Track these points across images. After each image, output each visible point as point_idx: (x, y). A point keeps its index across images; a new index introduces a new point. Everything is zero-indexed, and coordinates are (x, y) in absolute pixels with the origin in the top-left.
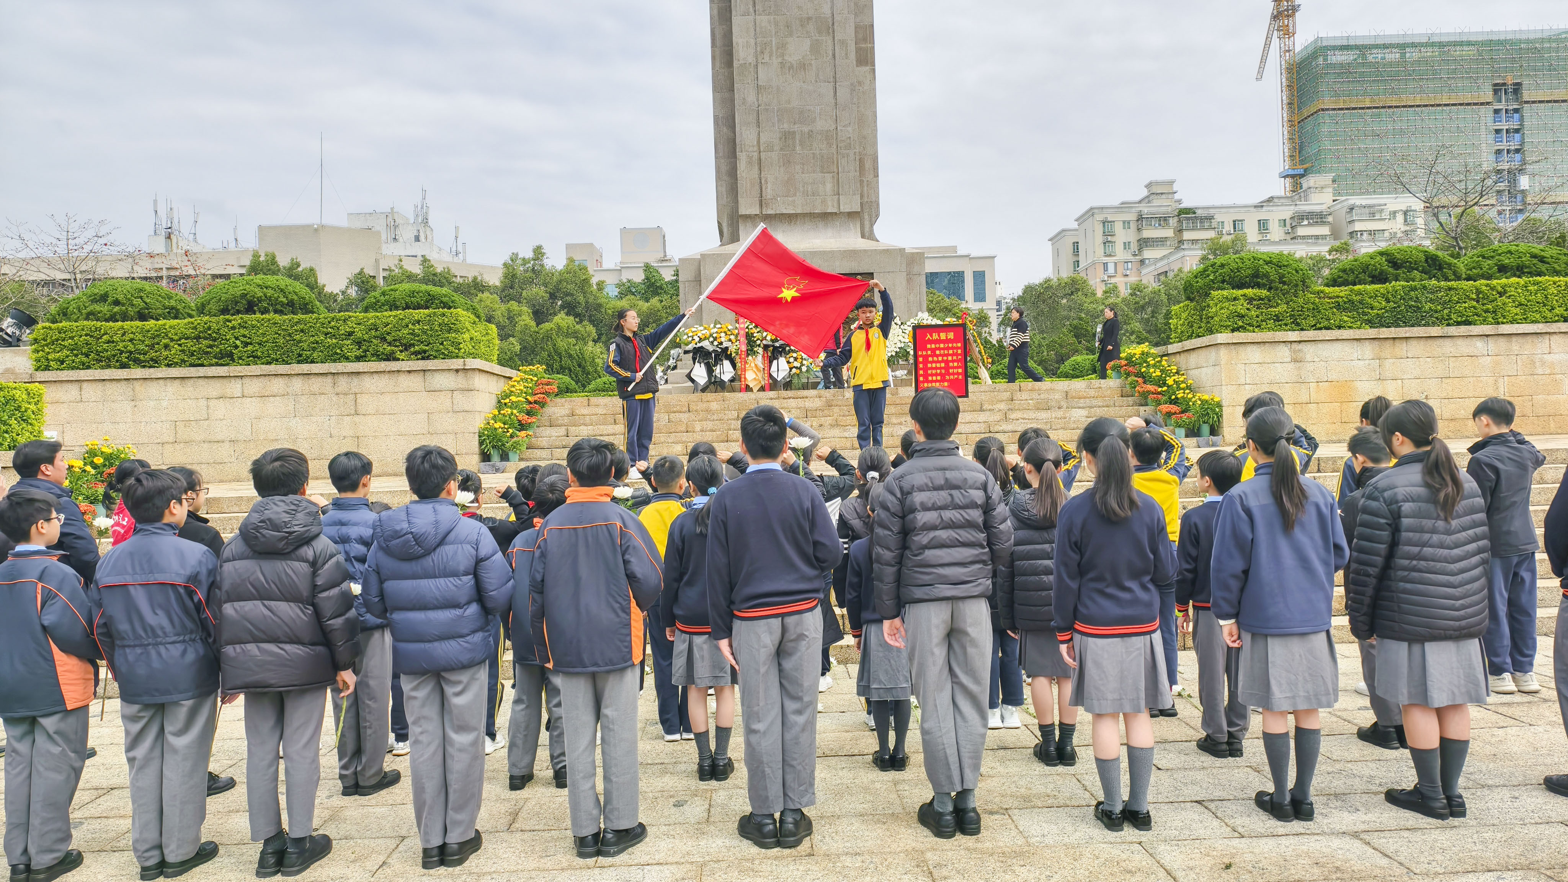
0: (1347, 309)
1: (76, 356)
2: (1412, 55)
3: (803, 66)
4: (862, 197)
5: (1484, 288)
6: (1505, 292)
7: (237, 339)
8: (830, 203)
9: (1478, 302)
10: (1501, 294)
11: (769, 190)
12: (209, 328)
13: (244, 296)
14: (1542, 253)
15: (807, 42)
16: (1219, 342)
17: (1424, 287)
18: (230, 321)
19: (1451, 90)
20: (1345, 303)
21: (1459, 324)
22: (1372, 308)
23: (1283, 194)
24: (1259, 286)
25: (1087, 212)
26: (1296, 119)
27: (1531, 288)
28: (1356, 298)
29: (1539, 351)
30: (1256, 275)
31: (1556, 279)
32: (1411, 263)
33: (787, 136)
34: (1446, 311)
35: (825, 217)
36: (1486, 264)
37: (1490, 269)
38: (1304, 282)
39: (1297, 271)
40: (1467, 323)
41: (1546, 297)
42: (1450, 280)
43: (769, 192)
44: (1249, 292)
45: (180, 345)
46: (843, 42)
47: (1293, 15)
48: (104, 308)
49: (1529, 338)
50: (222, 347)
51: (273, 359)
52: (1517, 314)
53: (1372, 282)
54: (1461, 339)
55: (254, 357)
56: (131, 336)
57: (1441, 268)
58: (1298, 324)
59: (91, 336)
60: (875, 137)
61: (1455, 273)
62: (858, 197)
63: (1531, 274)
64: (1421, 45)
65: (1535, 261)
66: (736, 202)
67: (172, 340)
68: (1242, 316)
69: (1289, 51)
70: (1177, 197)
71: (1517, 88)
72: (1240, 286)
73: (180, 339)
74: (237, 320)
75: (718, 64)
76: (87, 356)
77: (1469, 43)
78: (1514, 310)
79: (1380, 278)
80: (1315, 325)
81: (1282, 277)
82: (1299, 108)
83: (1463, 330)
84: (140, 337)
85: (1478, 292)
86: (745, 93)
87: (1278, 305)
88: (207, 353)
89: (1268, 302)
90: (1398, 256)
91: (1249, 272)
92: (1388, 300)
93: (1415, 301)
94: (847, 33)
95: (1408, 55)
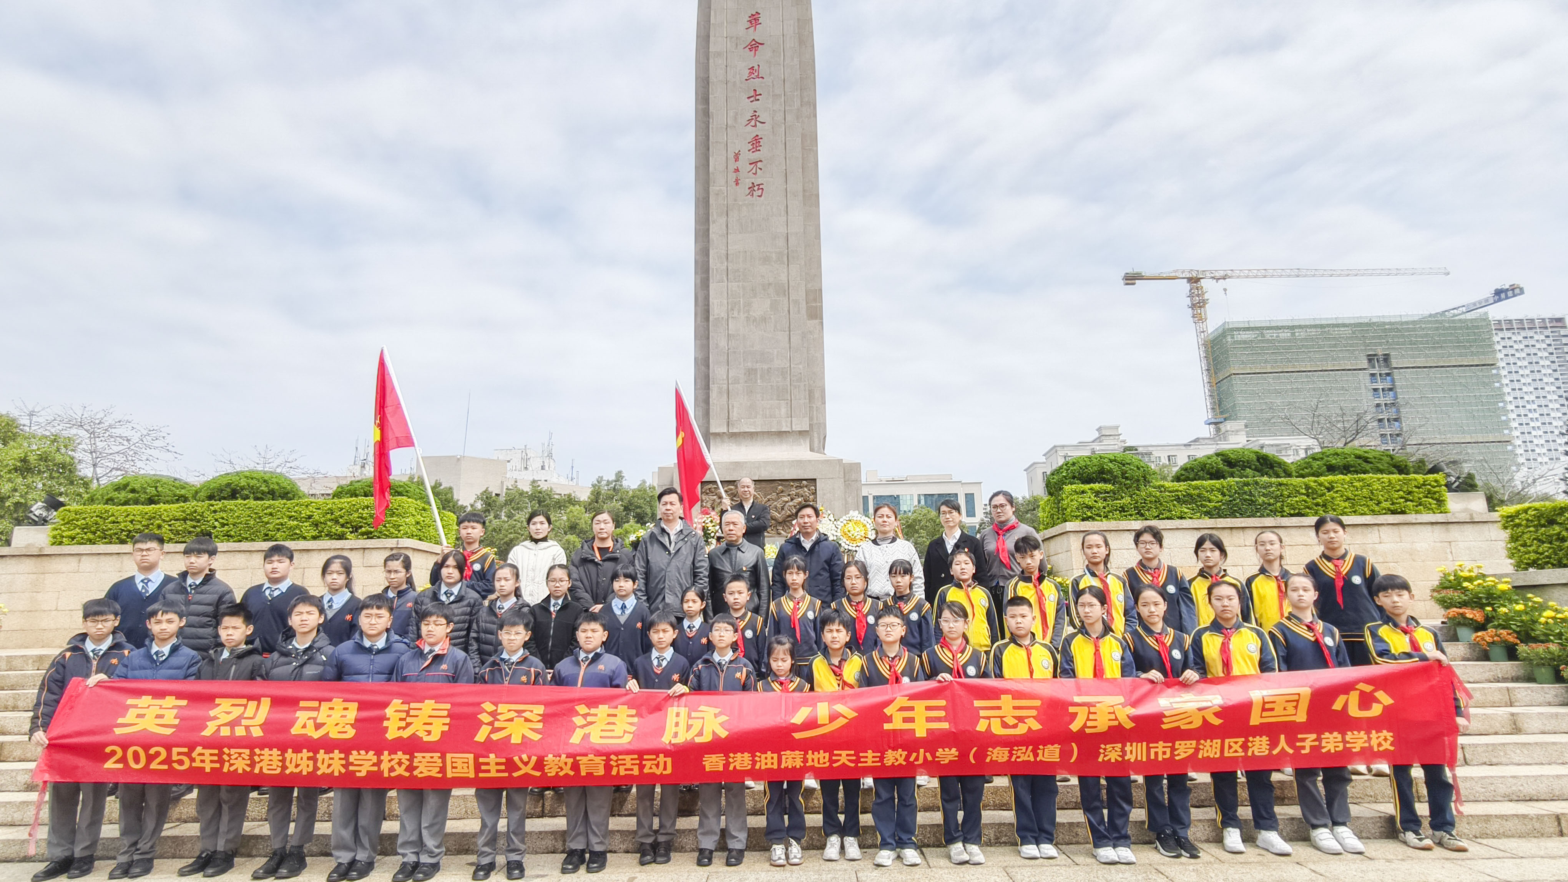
0: (1186, 501)
1: (86, 533)
2: (1300, 334)
3: (764, 319)
4: (811, 419)
5: (1312, 484)
6: (1333, 487)
7: (216, 520)
8: (784, 424)
9: (1308, 496)
10: (1329, 490)
11: (735, 414)
12: (195, 512)
13: (228, 485)
14: (1366, 455)
15: (768, 302)
16: (1068, 530)
17: (1257, 483)
18: (213, 506)
19: (1334, 359)
20: (1184, 496)
21: (1292, 515)
22: (1210, 501)
23: (1208, 436)
24: (1105, 481)
25: (1051, 449)
26: (1214, 381)
27: (1356, 484)
28: (1192, 492)
29: (1370, 542)
30: (1102, 471)
31: (1380, 476)
32: (1243, 462)
33: (751, 373)
34: (1279, 504)
35: (781, 435)
36: (1316, 464)
37: (1319, 468)
38: (1145, 477)
39: (1138, 469)
40: (1300, 515)
41: (1372, 493)
42: (1280, 477)
43: (734, 415)
44: (1096, 486)
45: (170, 525)
46: (796, 302)
47: (1204, 306)
48: (123, 495)
49: (1359, 529)
50: (203, 527)
51: (243, 538)
52: (1345, 508)
53: (1211, 479)
54: (1294, 530)
55: (228, 536)
56: (133, 517)
57: (1272, 467)
58: (1142, 515)
59: (101, 518)
60: (823, 373)
61: (1285, 471)
62: (807, 419)
63: (1357, 472)
64: (1306, 326)
65: (1360, 461)
66: (708, 422)
67: (164, 521)
68: (1090, 508)
69: (1203, 332)
70: (1121, 438)
71: (1386, 358)
72: (1088, 480)
73: (171, 520)
74: (218, 505)
75: (699, 319)
76: (94, 533)
77: (1344, 325)
78: (1343, 504)
79: (1217, 475)
80: (1158, 516)
81: (1124, 473)
82: (1216, 373)
83: (1295, 521)
84: (138, 518)
85: (1307, 487)
86: (718, 340)
87: (1122, 498)
88: (190, 532)
89: (1114, 495)
90: (1232, 456)
91: (1095, 468)
92: (1224, 494)
93: (1250, 496)
94: (799, 295)
95: (1297, 334)
